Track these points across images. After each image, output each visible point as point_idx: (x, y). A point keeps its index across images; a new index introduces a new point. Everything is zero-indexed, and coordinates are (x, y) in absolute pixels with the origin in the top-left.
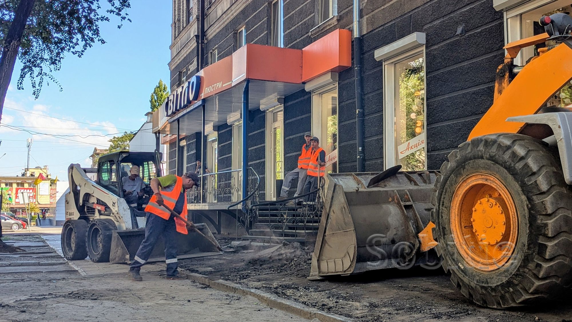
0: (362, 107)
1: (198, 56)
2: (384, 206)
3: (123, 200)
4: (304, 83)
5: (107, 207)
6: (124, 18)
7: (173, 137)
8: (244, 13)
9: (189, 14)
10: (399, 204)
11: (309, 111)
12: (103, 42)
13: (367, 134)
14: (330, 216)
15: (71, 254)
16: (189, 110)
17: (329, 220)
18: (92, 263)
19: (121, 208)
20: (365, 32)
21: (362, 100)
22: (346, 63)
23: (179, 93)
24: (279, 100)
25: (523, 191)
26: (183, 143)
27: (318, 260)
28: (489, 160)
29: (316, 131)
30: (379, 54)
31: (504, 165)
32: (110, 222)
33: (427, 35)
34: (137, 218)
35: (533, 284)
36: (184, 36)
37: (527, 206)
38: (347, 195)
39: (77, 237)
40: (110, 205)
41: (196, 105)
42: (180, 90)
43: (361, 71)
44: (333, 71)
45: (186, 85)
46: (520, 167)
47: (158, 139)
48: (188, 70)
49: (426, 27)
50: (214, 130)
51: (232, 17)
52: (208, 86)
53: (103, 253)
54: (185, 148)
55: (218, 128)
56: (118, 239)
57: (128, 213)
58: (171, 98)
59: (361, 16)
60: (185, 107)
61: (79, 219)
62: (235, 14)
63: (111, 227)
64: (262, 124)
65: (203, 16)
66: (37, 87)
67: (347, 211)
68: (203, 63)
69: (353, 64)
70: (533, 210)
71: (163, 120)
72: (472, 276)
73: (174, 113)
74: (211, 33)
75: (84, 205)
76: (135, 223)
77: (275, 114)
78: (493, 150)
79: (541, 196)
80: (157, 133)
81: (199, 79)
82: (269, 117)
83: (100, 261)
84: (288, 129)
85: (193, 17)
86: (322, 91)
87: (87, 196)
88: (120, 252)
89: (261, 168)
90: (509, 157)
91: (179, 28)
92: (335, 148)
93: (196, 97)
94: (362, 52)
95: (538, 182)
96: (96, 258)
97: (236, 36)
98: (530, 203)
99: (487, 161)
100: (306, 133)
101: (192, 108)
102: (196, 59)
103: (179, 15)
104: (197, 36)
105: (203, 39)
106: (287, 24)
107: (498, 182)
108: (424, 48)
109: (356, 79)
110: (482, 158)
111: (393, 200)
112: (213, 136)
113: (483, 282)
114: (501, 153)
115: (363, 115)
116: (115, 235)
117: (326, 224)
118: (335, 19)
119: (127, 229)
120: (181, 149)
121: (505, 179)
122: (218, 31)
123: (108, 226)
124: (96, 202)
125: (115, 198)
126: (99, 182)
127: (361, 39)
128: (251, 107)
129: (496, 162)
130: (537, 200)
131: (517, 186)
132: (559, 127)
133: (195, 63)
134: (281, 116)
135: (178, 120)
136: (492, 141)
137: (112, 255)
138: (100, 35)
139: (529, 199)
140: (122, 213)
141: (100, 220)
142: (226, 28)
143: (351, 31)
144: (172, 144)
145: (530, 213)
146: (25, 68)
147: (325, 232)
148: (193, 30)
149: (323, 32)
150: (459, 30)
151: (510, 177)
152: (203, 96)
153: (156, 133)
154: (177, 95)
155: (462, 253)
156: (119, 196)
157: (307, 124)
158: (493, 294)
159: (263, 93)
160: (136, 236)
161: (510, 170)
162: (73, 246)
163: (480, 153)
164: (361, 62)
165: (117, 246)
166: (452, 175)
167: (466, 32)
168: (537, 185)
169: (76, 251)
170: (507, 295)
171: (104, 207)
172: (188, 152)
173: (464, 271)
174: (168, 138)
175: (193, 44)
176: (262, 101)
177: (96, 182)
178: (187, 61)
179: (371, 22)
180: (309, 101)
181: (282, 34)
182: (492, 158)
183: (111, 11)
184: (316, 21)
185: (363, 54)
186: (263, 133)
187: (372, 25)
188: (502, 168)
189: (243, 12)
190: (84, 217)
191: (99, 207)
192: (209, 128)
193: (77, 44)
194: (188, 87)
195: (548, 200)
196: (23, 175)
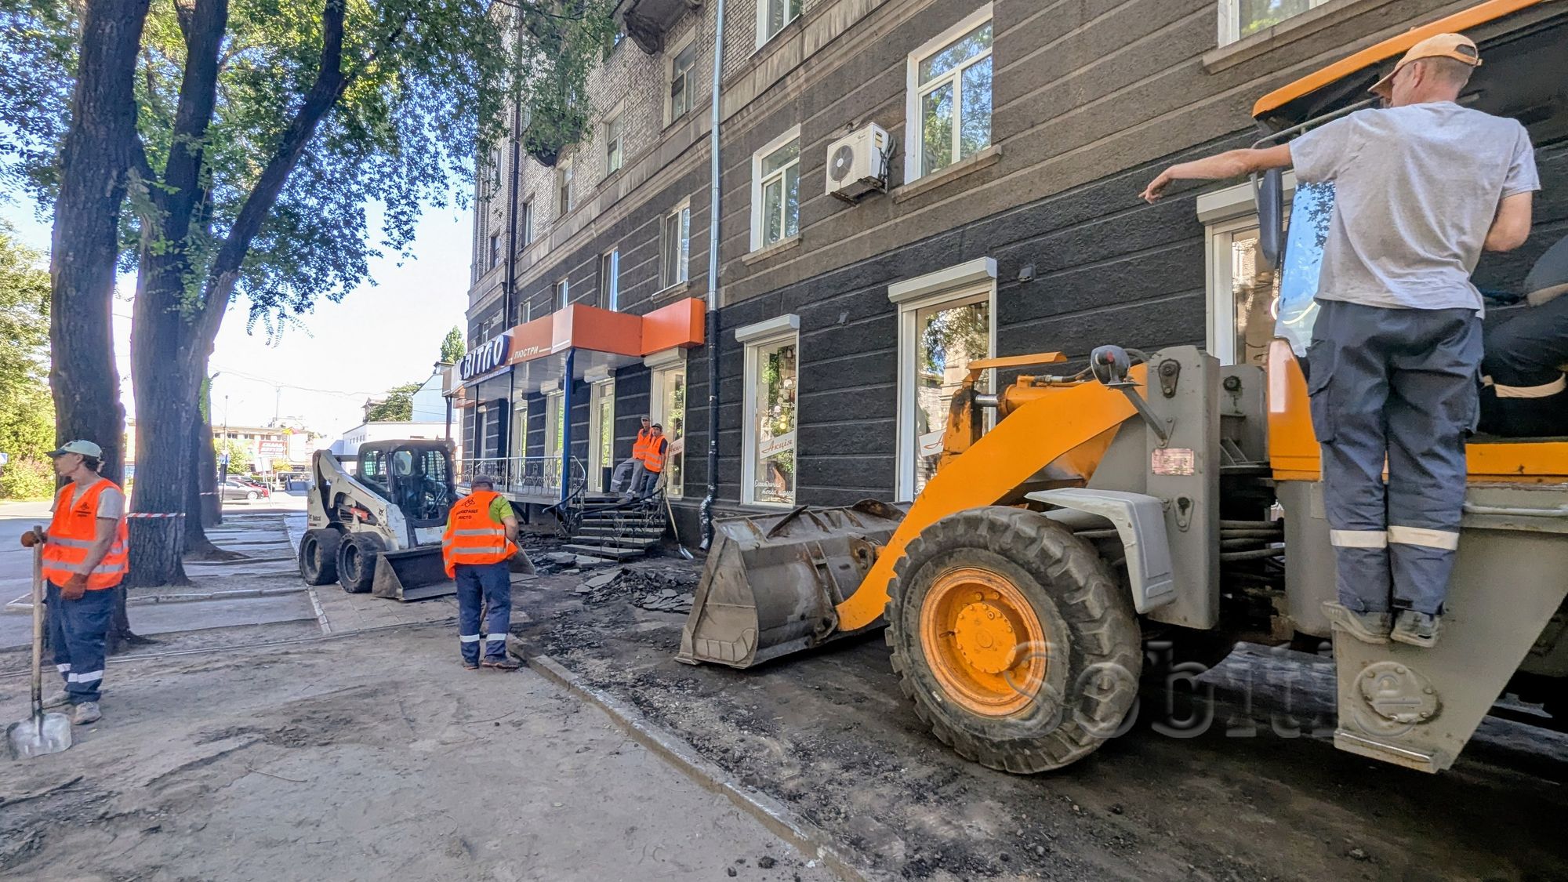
0: (717, 393)
1: (505, 307)
2: (791, 566)
3: (395, 507)
4: (643, 356)
5: (370, 514)
6: (406, 255)
7: (470, 402)
8: (567, 263)
9: (494, 255)
10: (809, 562)
11: (648, 389)
12: (374, 283)
13: (721, 426)
14: (715, 580)
15: (314, 576)
16: (491, 376)
17: (714, 586)
18: (344, 593)
19: (391, 517)
20: (722, 305)
21: (717, 384)
22: (698, 339)
23: (479, 353)
24: (610, 373)
25: (1060, 612)
26: (483, 409)
27: (693, 637)
28: (999, 553)
29: (655, 416)
30: (741, 333)
31: (1026, 565)
32: (374, 536)
33: (801, 318)
34: (416, 530)
35: (1068, 751)
36: (487, 281)
37: (1068, 636)
38: (744, 554)
39: (324, 555)
40: (375, 513)
41: (502, 372)
42: (480, 350)
43: (717, 350)
44: (680, 346)
45: (489, 345)
46: (1057, 574)
47: (449, 404)
48: (491, 322)
49: (799, 309)
50: (523, 398)
51: (551, 266)
52: (519, 350)
53: (362, 582)
54: (485, 416)
55: (528, 396)
56: (386, 565)
57: (403, 524)
58: (469, 358)
59: (718, 286)
60: (487, 371)
61: (328, 527)
62: (555, 263)
63: (376, 545)
64: (587, 398)
65: (512, 261)
66: (276, 333)
67: (745, 580)
68: (511, 321)
69: (706, 340)
70: (1078, 644)
71: (457, 383)
72: (957, 716)
73: (471, 378)
74: (523, 282)
75: (336, 508)
76: (412, 538)
77: (603, 388)
78: (1007, 539)
79: (1092, 625)
80: (449, 397)
81: (507, 340)
82: (595, 392)
83: (358, 591)
84: (620, 408)
85: (500, 260)
86: (664, 367)
87: (341, 497)
88: (387, 582)
89: (583, 452)
90: (1036, 556)
91: (481, 270)
92: (678, 437)
93: (503, 361)
94: (718, 330)
95: (1087, 604)
96: (353, 587)
97: (556, 289)
98: (1073, 633)
99: (995, 555)
100: (643, 417)
101: (496, 373)
102: (502, 311)
103: (481, 254)
104: (505, 284)
105: (511, 287)
106: (623, 283)
107: (1009, 586)
108: (798, 333)
109: (711, 359)
110: (986, 548)
111: (801, 557)
112: (521, 405)
113: (976, 730)
114: (1020, 547)
115: (717, 402)
116: (381, 559)
117: (709, 590)
118: (685, 285)
119: (400, 547)
120: (480, 416)
121: (1027, 588)
122: (532, 280)
123: (372, 544)
124: (354, 505)
125: (383, 503)
126: (360, 478)
127: (718, 314)
128: (575, 376)
129: (1012, 559)
130: (1085, 631)
131: (1051, 603)
132: (1130, 526)
133: (501, 314)
134: (610, 390)
135: (477, 386)
136: (1002, 524)
137: (376, 585)
138: (370, 273)
139: (1073, 628)
140: (392, 524)
141: (359, 534)
142: (543, 278)
143: (706, 302)
144: (469, 409)
145: (1072, 649)
146: (255, 307)
147: (706, 601)
148: (500, 276)
149: (669, 300)
150: (842, 318)
151: (1037, 588)
152: (511, 361)
153: (447, 397)
154: (477, 356)
155: (939, 676)
156: (390, 501)
157: (644, 406)
158: (994, 750)
159: (589, 363)
160: (412, 557)
161: (1037, 575)
162: (318, 565)
163: (981, 540)
164: (717, 341)
165: (384, 574)
166: (929, 563)
167: (851, 321)
168: (1086, 607)
169: (322, 574)
170: (1018, 757)
171: (366, 514)
172: (488, 421)
173: (942, 706)
174: (463, 402)
175: (499, 293)
176: (586, 372)
177: (354, 477)
178: (490, 312)
179: (731, 294)
180: (648, 377)
181: (616, 294)
182: (1003, 552)
183: (386, 243)
184: (660, 284)
185: (720, 331)
186: (587, 409)
187: (733, 296)
188: (1023, 572)
189: (565, 261)
190: (335, 525)
191: (357, 514)
192: (518, 394)
193: (333, 284)
194: (493, 348)
195: (1104, 631)
196: (270, 425)
